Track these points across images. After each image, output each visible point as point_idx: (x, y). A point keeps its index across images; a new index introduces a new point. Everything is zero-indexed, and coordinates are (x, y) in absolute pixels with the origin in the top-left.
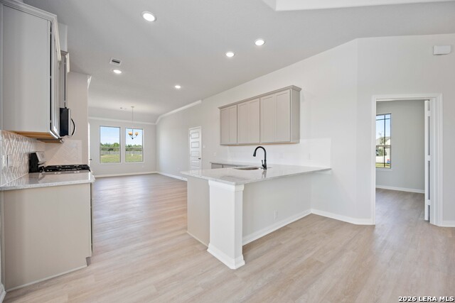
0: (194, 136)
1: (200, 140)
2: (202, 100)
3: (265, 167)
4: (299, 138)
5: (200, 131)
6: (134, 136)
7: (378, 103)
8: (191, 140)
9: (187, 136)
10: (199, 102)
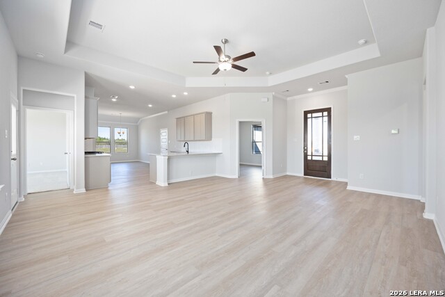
0: (163, 134)
1: (167, 137)
2: (168, 111)
3: (188, 152)
4: (211, 137)
5: (167, 131)
6: (122, 134)
7: (240, 122)
8: (162, 137)
9: (159, 135)
10: (166, 112)
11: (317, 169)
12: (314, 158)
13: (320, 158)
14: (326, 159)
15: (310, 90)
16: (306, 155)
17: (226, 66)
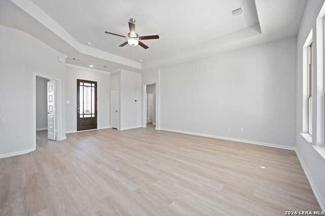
11: (88, 124)
12: (85, 116)
13: (90, 116)
14: (93, 116)
15: (91, 66)
16: (78, 115)
17: (133, 42)
